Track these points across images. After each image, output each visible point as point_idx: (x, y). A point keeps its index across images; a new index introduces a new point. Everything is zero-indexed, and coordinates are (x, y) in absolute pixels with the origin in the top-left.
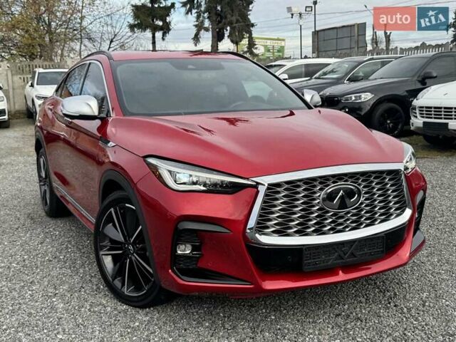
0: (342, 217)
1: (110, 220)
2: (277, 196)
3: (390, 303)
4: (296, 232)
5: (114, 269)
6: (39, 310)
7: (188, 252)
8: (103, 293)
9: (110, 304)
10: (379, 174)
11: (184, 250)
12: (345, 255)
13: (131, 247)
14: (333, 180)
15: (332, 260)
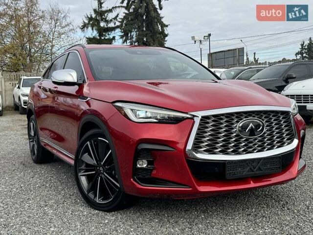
0: (251, 142)
1: (87, 150)
2: (207, 125)
3: (284, 208)
4: (220, 151)
5: (88, 186)
6: (35, 215)
7: (145, 166)
8: (80, 204)
9: (86, 211)
10: (276, 113)
11: (143, 164)
12: (254, 168)
13: (101, 169)
14: (245, 115)
15: (245, 172)
